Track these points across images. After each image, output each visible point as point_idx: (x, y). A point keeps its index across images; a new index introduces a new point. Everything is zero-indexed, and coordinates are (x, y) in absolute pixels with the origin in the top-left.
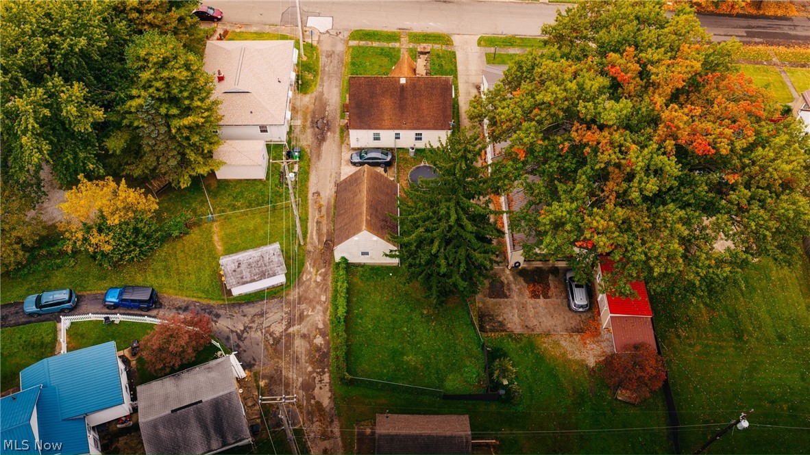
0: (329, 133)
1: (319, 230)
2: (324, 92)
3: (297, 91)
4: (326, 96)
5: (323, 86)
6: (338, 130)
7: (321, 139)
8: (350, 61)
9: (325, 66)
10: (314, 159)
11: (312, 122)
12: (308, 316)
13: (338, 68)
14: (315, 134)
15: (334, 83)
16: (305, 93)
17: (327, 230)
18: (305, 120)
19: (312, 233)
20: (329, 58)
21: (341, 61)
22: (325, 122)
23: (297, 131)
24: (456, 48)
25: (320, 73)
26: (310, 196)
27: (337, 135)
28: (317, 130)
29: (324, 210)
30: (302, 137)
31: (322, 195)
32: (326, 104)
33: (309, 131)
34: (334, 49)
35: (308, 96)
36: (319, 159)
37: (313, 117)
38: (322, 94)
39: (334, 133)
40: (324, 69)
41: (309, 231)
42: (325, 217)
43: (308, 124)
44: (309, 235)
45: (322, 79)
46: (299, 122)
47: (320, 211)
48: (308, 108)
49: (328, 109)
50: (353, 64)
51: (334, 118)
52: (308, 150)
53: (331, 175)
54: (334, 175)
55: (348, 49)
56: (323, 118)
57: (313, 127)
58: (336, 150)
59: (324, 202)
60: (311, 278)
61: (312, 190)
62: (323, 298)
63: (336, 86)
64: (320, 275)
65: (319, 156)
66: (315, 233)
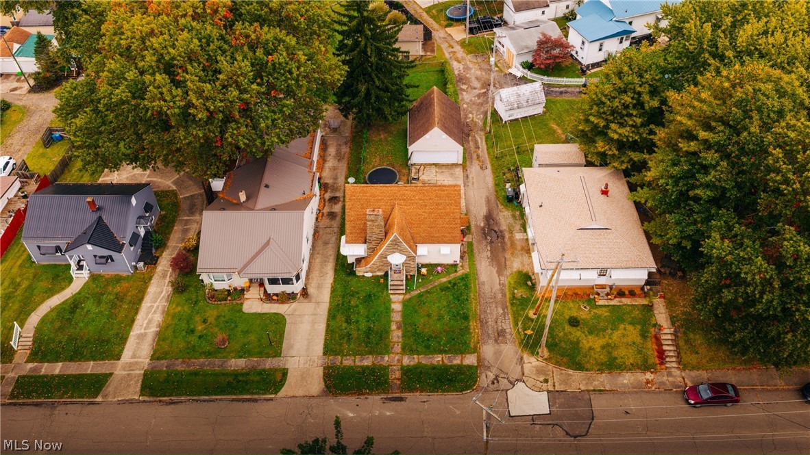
0: (482, 225)
1: (476, 143)
2: (496, 275)
3: (530, 274)
4: (494, 270)
5: (500, 284)
6: (473, 229)
7: (489, 218)
8: (471, 323)
9: (504, 314)
10: (493, 198)
11: (503, 237)
12: (475, 97)
13: (485, 312)
14: (497, 224)
15: (486, 289)
16: (520, 272)
17: (469, 143)
18: (511, 238)
19: (482, 141)
20: (500, 328)
21: (483, 323)
22: (489, 237)
23: (518, 227)
24: (320, 362)
25: (508, 304)
26: (489, 166)
27: (473, 223)
28: (496, 229)
29: (475, 156)
30: (511, 220)
31: (478, 168)
32: (492, 259)
33: (504, 227)
34: (497, 347)
35: (515, 270)
36: (488, 198)
37: (503, 243)
38: (500, 273)
39: (476, 226)
40: (503, 310)
41: (484, 142)
42: (472, 152)
43: (507, 235)
44: (484, 140)
45: (504, 295)
46: (519, 236)
47: (477, 155)
48: (512, 254)
49: (489, 253)
50: (466, 318)
51: (479, 242)
52: (501, 207)
53: (473, 184)
54: (470, 184)
55: (475, 347)
56: (491, 242)
57: (501, 232)
58: (472, 208)
59: (476, 162)
60: (477, 116)
61: (489, 171)
62: (465, 106)
63: (483, 284)
64: (470, 118)
65: (488, 201)
66: (480, 141)
